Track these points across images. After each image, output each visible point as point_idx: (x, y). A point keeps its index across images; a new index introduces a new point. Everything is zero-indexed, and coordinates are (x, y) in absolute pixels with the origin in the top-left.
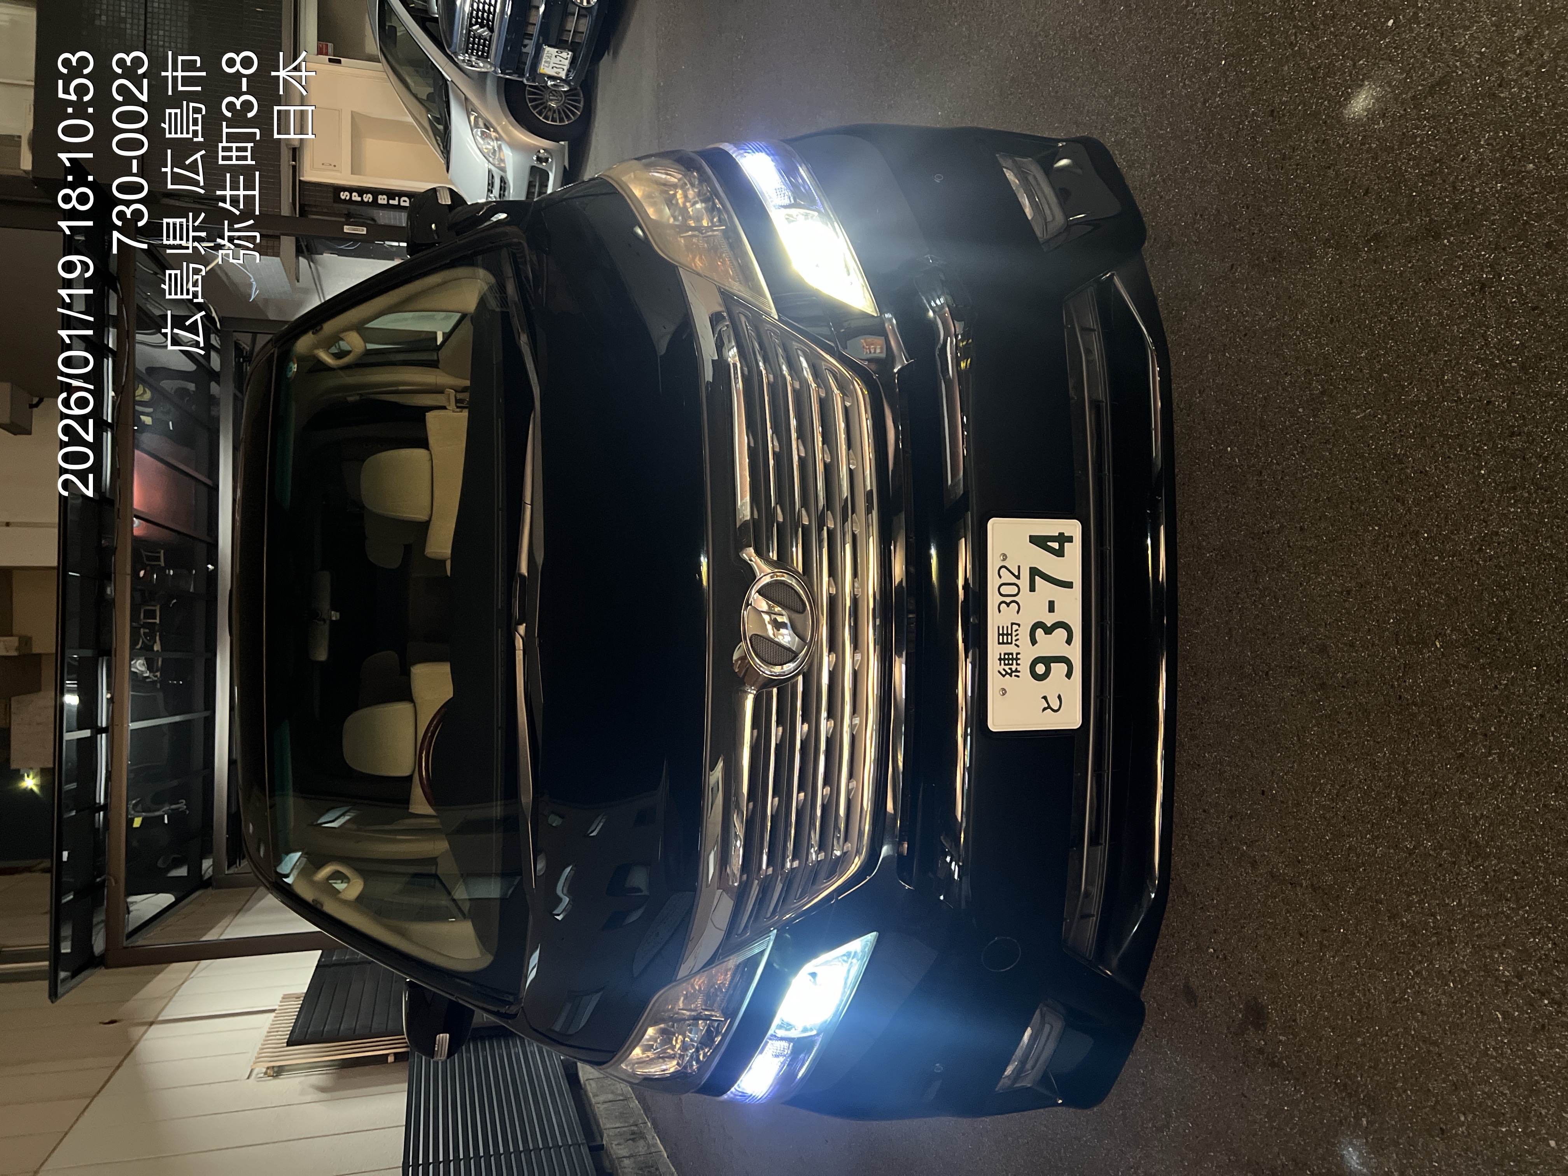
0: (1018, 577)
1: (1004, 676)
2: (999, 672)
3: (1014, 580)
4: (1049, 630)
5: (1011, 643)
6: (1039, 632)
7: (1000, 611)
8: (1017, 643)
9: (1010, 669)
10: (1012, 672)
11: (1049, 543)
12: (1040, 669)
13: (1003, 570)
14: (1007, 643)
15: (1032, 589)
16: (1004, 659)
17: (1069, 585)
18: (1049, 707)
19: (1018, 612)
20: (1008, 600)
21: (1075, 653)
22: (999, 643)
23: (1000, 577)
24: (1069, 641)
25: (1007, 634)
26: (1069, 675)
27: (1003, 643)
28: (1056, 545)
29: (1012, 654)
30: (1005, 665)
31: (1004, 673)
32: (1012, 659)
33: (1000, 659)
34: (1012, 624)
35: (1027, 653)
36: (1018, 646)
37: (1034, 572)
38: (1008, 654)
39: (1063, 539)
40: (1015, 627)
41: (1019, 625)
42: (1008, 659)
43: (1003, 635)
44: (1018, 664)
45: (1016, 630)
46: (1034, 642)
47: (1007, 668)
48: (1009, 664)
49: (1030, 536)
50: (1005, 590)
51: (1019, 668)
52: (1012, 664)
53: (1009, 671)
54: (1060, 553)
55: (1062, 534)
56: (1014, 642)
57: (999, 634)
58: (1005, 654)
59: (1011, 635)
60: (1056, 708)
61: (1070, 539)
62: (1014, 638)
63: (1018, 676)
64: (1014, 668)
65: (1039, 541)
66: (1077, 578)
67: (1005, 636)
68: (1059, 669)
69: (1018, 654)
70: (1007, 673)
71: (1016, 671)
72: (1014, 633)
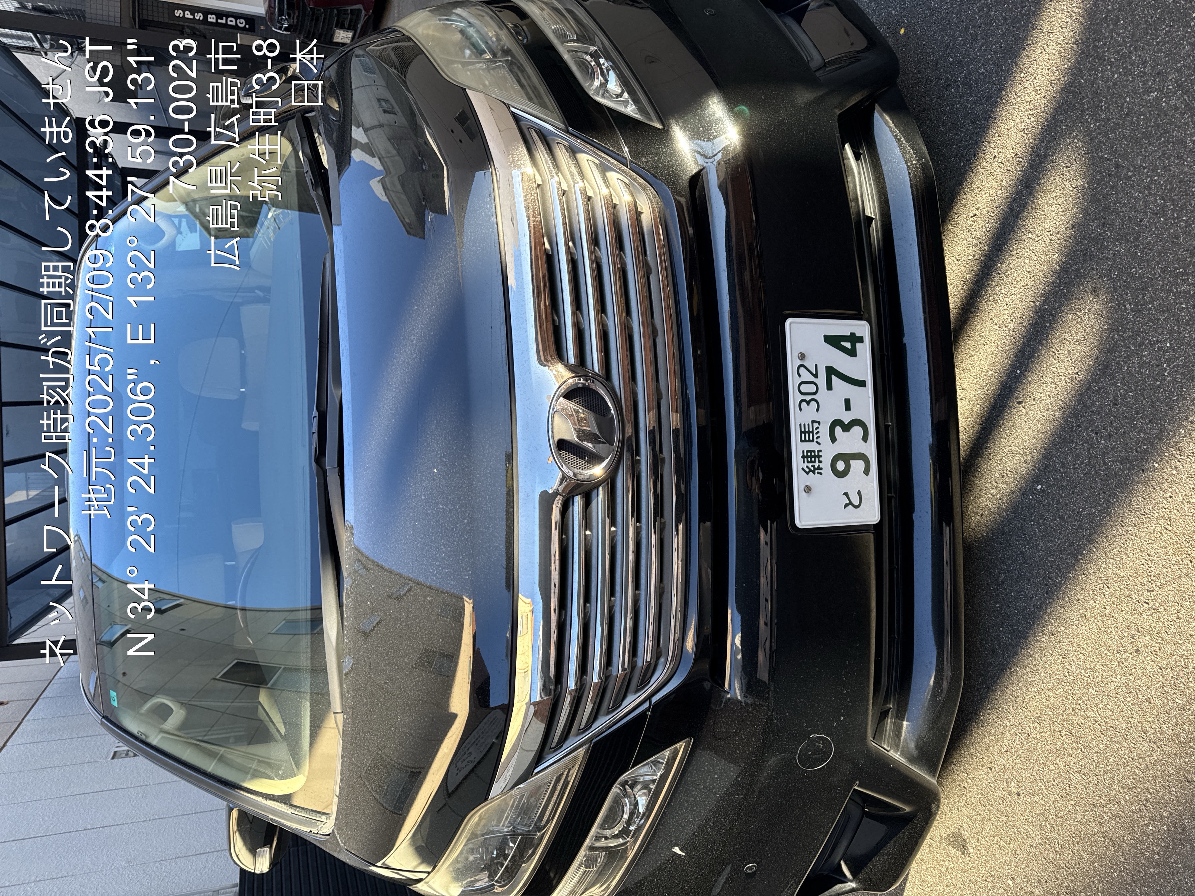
0: (816, 376)
1: (807, 473)
2: (803, 469)
3: (812, 379)
4: (846, 428)
5: (813, 441)
6: (838, 430)
7: (801, 409)
8: (818, 440)
9: (813, 466)
10: (815, 469)
11: (842, 343)
12: (841, 466)
13: (802, 370)
14: (809, 441)
15: (830, 387)
16: (807, 457)
17: (862, 384)
18: (850, 503)
19: (818, 410)
20: (808, 398)
21: (871, 449)
22: (802, 441)
23: (800, 376)
24: (865, 438)
25: (809, 432)
26: (867, 472)
27: (805, 441)
28: (848, 345)
29: (814, 451)
30: (808, 462)
31: (807, 470)
32: (815, 457)
33: (803, 457)
34: (813, 422)
35: (829, 452)
36: (819, 444)
37: (831, 371)
38: (811, 451)
39: (855, 339)
40: (816, 425)
41: (819, 423)
42: (811, 457)
43: (805, 432)
44: (820, 462)
45: (817, 428)
46: (833, 439)
47: (810, 465)
48: (811, 462)
49: (825, 336)
50: (805, 388)
51: (821, 465)
52: (815, 462)
53: (812, 469)
54: (852, 353)
55: (853, 334)
56: (815, 440)
57: (801, 432)
58: (808, 451)
59: (812, 432)
60: (857, 504)
61: (861, 339)
62: (815, 436)
63: (821, 474)
64: (816, 465)
65: (833, 341)
66: (868, 377)
67: (807, 434)
68: (857, 466)
69: (819, 451)
70: (810, 470)
71: (819, 468)
72: (815, 432)
